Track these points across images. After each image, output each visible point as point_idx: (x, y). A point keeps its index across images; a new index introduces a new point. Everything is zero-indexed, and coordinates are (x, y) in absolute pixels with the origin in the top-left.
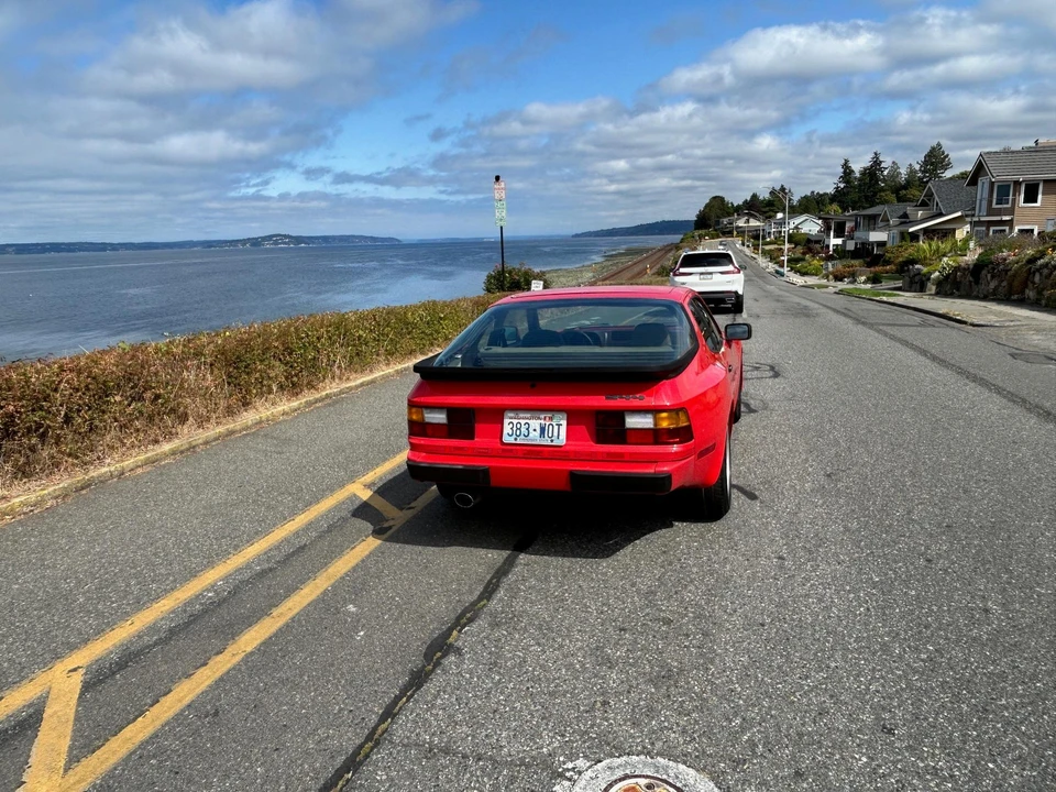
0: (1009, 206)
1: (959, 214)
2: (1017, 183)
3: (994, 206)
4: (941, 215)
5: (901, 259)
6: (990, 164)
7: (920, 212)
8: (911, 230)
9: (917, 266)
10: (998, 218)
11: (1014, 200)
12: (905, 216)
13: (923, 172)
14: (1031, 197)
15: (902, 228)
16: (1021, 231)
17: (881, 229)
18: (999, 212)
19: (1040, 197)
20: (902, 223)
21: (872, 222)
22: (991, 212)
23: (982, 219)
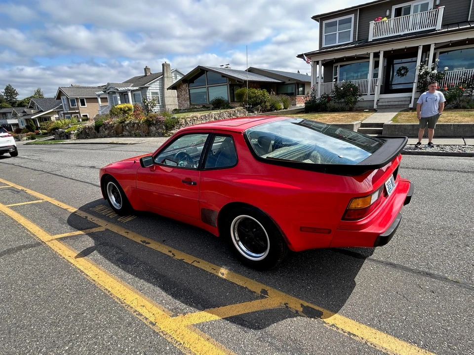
0: (77, 107)
1: (52, 110)
2: (77, 99)
3: (71, 107)
4: (42, 111)
5: (50, 128)
6: (64, 90)
7: (32, 111)
8: (32, 118)
9: (60, 130)
10: (74, 111)
11: (78, 105)
12: (24, 112)
13: (6, 96)
14: (83, 104)
15: (26, 117)
16: (83, 116)
17: (12, 118)
18: (74, 109)
19: (86, 104)
20: (24, 115)
21: (4, 116)
22: (70, 109)
23: (69, 112)
